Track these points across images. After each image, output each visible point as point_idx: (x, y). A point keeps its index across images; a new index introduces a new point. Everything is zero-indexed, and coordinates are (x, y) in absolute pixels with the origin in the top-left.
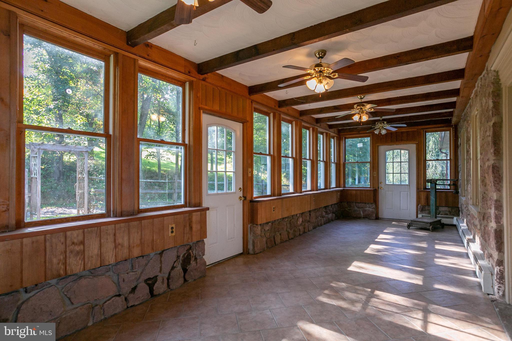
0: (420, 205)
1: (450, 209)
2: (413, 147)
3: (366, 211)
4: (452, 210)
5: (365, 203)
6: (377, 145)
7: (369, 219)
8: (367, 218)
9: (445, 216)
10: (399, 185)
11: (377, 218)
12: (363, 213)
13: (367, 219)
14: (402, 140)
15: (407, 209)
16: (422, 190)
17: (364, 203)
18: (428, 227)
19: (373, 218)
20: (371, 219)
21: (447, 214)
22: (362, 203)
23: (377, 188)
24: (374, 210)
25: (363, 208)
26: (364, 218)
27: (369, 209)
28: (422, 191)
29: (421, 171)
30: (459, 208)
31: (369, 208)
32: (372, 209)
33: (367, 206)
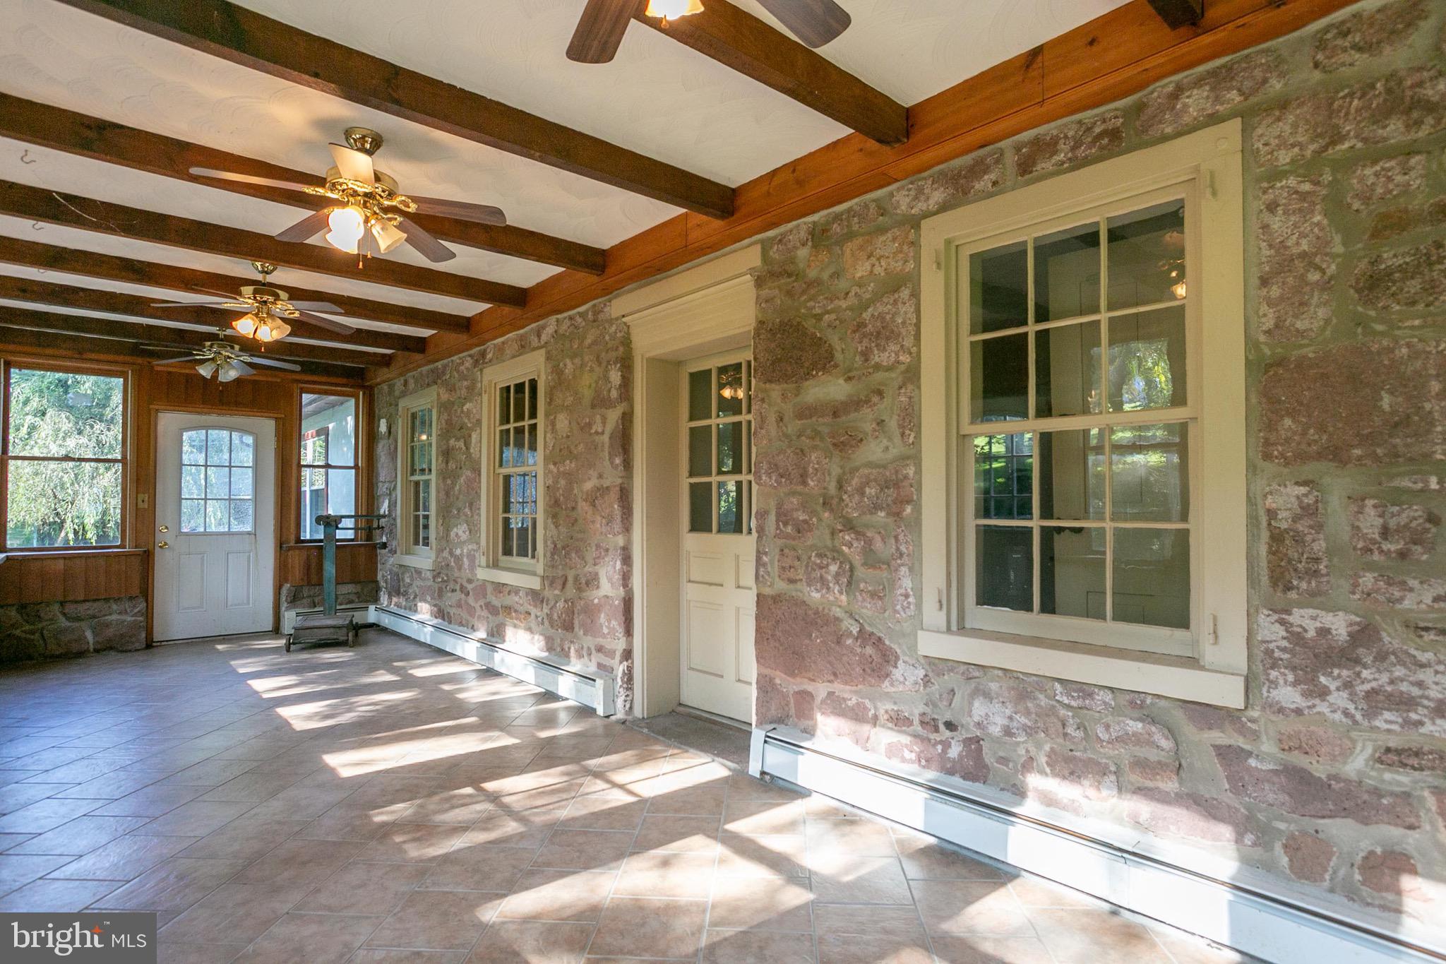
0: (287, 586)
1: (358, 588)
2: (268, 426)
3: (108, 625)
4: (362, 589)
5: (107, 600)
6: (157, 407)
7: (122, 651)
8: (111, 648)
9: (348, 606)
10: (223, 534)
11: (150, 645)
12: (95, 634)
13: (113, 653)
14: (237, 404)
15: (248, 603)
16: (292, 544)
17: (98, 600)
18: (342, 639)
19: (137, 645)
20: (126, 651)
21: (351, 602)
22: (95, 600)
23: (151, 548)
24: (141, 619)
25: (94, 617)
26: (97, 651)
27: (123, 617)
28: (290, 549)
29: (289, 494)
30: (377, 582)
31: (120, 616)
32: (135, 615)
33: (115, 607)
